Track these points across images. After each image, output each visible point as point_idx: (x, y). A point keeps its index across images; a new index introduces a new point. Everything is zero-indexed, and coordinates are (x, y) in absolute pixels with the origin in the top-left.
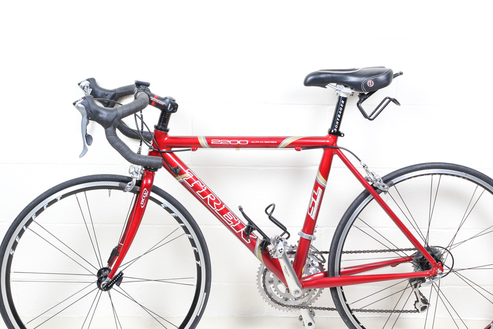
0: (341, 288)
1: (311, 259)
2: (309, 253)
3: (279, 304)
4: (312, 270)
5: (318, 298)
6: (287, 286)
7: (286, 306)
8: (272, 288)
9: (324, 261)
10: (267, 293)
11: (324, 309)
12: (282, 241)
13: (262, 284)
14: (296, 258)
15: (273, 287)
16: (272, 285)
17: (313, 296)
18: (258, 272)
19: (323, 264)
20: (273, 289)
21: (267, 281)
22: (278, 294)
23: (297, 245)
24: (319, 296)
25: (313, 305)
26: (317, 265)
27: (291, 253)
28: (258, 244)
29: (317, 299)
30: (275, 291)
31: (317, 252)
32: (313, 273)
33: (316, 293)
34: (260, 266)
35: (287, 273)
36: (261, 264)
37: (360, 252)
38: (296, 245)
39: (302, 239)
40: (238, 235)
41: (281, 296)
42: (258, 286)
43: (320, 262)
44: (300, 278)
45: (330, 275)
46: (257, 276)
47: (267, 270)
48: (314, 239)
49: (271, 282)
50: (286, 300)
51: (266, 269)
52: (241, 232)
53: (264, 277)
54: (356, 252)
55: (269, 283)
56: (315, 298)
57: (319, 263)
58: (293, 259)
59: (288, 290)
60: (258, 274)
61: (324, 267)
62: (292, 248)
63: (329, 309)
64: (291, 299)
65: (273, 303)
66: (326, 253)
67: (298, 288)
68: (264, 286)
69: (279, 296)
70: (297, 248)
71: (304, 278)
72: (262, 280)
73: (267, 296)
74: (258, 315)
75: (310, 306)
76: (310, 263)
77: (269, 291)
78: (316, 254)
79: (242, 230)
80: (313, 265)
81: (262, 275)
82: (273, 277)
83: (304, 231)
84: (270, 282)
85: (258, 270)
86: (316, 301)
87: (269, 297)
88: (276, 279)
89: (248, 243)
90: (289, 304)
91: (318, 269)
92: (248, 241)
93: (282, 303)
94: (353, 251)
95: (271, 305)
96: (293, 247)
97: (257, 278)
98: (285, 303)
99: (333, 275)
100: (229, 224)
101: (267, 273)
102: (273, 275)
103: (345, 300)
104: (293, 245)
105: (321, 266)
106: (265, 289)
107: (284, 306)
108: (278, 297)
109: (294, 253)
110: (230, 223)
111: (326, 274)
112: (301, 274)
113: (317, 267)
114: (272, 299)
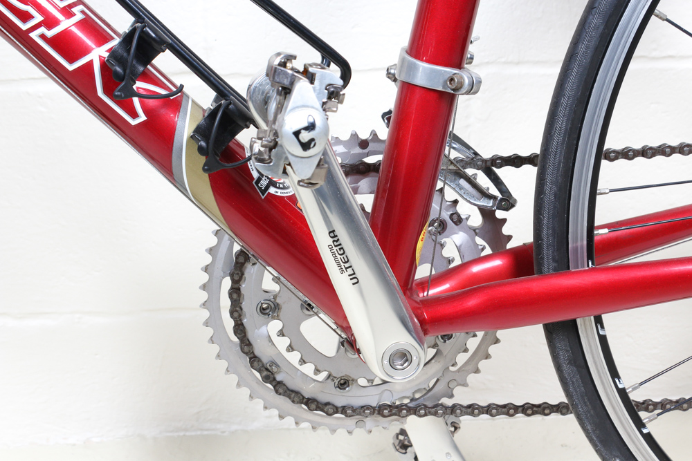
0: (599, 321)
1: (450, 195)
2: (442, 167)
3: (313, 404)
4: (454, 246)
5: (483, 364)
6: (343, 325)
7: (343, 410)
8: (276, 339)
9: (507, 202)
10: (254, 360)
11: (509, 410)
12: (311, 79)
13: (229, 324)
14: (385, 196)
15: (281, 333)
16: (275, 326)
17: (462, 359)
18: (206, 269)
19: (500, 214)
20: (282, 343)
21: (249, 306)
22: (303, 361)
23: (384, 133)
24: (488, 356)
25: (462, 397)
26: (476, 220)
27: (358, 170)
28: (186, 126)
29: (477, 371)
30: (290, 348)
31: (475, 160)
32: (457, 262)
33: (473, 344)
34: (213, 241)
35: (345, 265)
36: (216, 233)
37: (665, 151)
38: (374, 135)
39: (408, 90)
40: (79, 84)
41: (317, 371)
42: (209, 331)
43: (489, 203)
44: (407, 284)
45: (548, 264)
46: (204, 287)
47: (247, 258)
48: (473, 88)
49: (270, 309)
50: (344, 384)
51: (241, 253)
52: (90, 64)
53: (235, 292)
54: (647, 152)
55: (262, 317)
56: (470, 367)
57: (483, 210)
58: (366, 200)
59: (350, 343)
60: (205, 277)
61: (506, 230)
62: (358, 150)
63: (530, 409)
64: (362, 382)
65: (284, 402)
66: (516, 161)
67: (403, 339)
68: (240, 329)
69: (308, 369)
70: (383, 147)
71: (425, 284)
72: (226, 303)
73: (258, 375)
74: (234, 427)
75: (448, 402)
76: (446, 215)
77: (261, 349)
78: (470, 171)
79: (97, 54)
80: (458, 220)
81: (227, 283)
82: (275, 287)
83: (418, 48)
84: (263, 311)
85: (208, 259)
86: (471, 378)
87: (267, 379)
88: (291, 299)
89: (134, 122)
90: (357, 402)
91: (479, 241)
92: (134, 115)
93: (323, 398)
94: (638, 146)
95: (275, 412)
96: (364, 144)
97: (204, 296)
98: (340, 399)
99: (563, 264)
100: (24, 27)
101: (251, 271)
102: (276, 280)
103: (614, 374)
104: (364, 135)
105: (492, 227)
106: (245, 344)
107: (336, 410)
108: (309, 378)
109: (373, 168)
110: (25, 17)
111: (523, 262)
112: (412, 267)
113: (475, 231)
114: (280, 388)
